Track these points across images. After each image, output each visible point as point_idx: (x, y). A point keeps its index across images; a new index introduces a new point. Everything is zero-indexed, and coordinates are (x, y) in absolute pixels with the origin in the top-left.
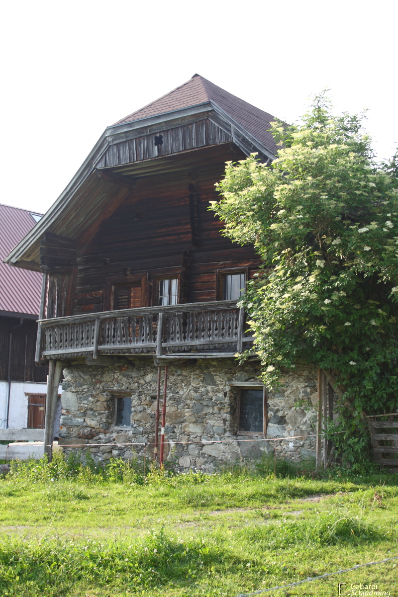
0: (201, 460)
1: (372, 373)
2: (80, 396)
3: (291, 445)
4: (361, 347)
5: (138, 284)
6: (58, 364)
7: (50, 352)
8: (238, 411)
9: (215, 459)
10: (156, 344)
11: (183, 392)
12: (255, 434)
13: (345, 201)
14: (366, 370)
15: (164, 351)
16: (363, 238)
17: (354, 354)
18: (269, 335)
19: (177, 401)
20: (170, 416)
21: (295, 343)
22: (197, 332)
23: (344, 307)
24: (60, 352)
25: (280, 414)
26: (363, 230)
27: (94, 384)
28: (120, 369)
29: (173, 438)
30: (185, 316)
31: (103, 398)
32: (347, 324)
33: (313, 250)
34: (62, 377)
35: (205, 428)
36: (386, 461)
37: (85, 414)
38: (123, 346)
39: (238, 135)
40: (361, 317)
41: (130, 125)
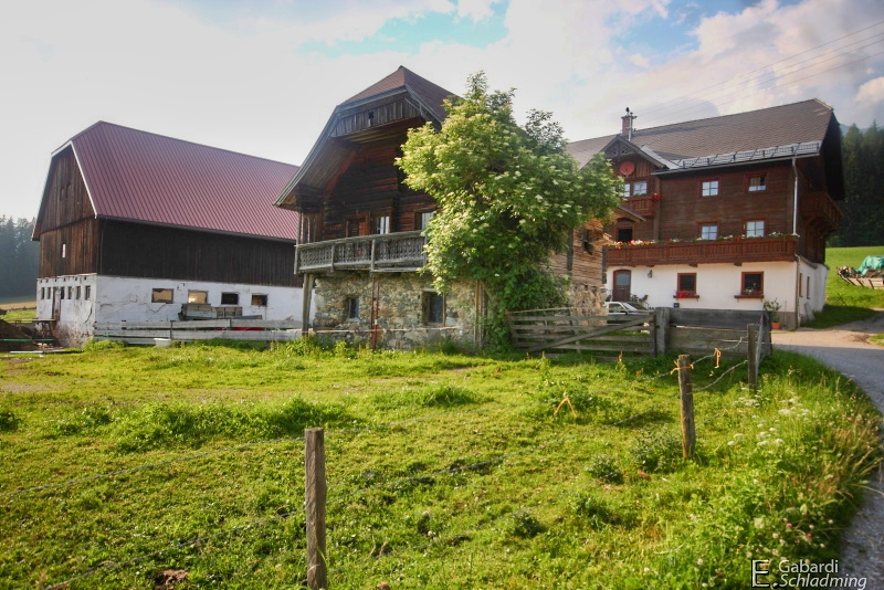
0: (403, 342)
1: (510, 282)
2: (327, 298)
3: (461, 332)
4: (504, 264)
5: (363, 220)
6: (311, 276)
7: (304, 268)
8: (428, 309)
9: (412, 341)
10: (371, 262)
11: (392, 295)
12: (439, 324)
13: (486, 157)
14: (506, 281)
15: (376, 266)
16: (498, 183)
17: (498, 269)
18: (439, 255)
19: (388, 301)
20: (383, 312)
21: (456, 261)
22: (398, 253)
23: (489, 235)
24: (310, 267)
25: (454, 311)
26: (499, 177)
27: (335, 290)
28: (352, 279)
29: (386, 327)
30: (390, 243)
31: (341, 299)
32: (492, 247)
33: (468, 194)
34: (314, 285)
35: (405, 320)
36: (520, 344)
37: (329, 311)
38: (350, 263)
39: (424, 110)
40: (502, 242)
41: (352, 104)
